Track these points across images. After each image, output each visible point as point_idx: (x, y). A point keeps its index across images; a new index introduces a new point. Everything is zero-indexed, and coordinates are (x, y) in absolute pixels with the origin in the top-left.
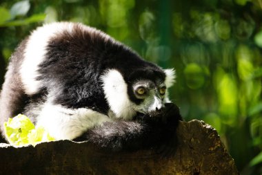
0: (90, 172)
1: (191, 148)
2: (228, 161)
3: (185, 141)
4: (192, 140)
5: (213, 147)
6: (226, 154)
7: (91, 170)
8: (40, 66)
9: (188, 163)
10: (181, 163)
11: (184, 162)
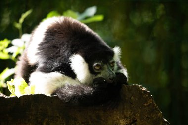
0: (57, 117)
1: (131, 103)
2: (157, 113)
3: (127, 99)
4: (132, 98)
5: (147, 103)
6: (156, 109)
7: (58, 115)
8: (39, 45)
9: (128, 113)
10: (123, 113)
11: (125, 113)
